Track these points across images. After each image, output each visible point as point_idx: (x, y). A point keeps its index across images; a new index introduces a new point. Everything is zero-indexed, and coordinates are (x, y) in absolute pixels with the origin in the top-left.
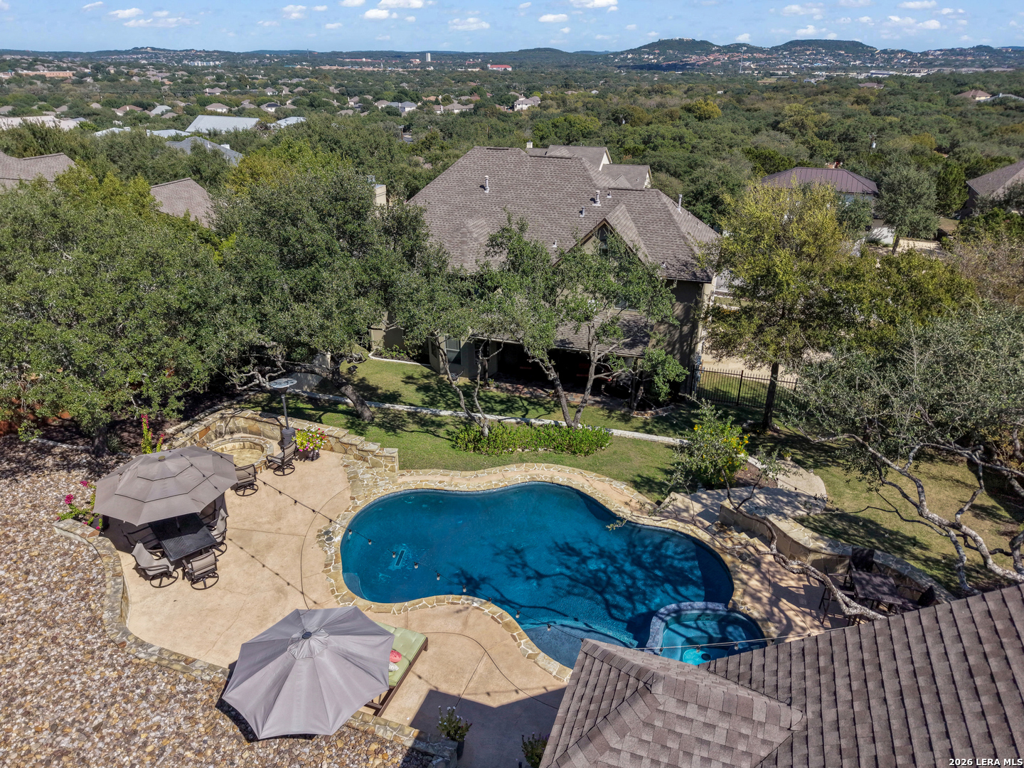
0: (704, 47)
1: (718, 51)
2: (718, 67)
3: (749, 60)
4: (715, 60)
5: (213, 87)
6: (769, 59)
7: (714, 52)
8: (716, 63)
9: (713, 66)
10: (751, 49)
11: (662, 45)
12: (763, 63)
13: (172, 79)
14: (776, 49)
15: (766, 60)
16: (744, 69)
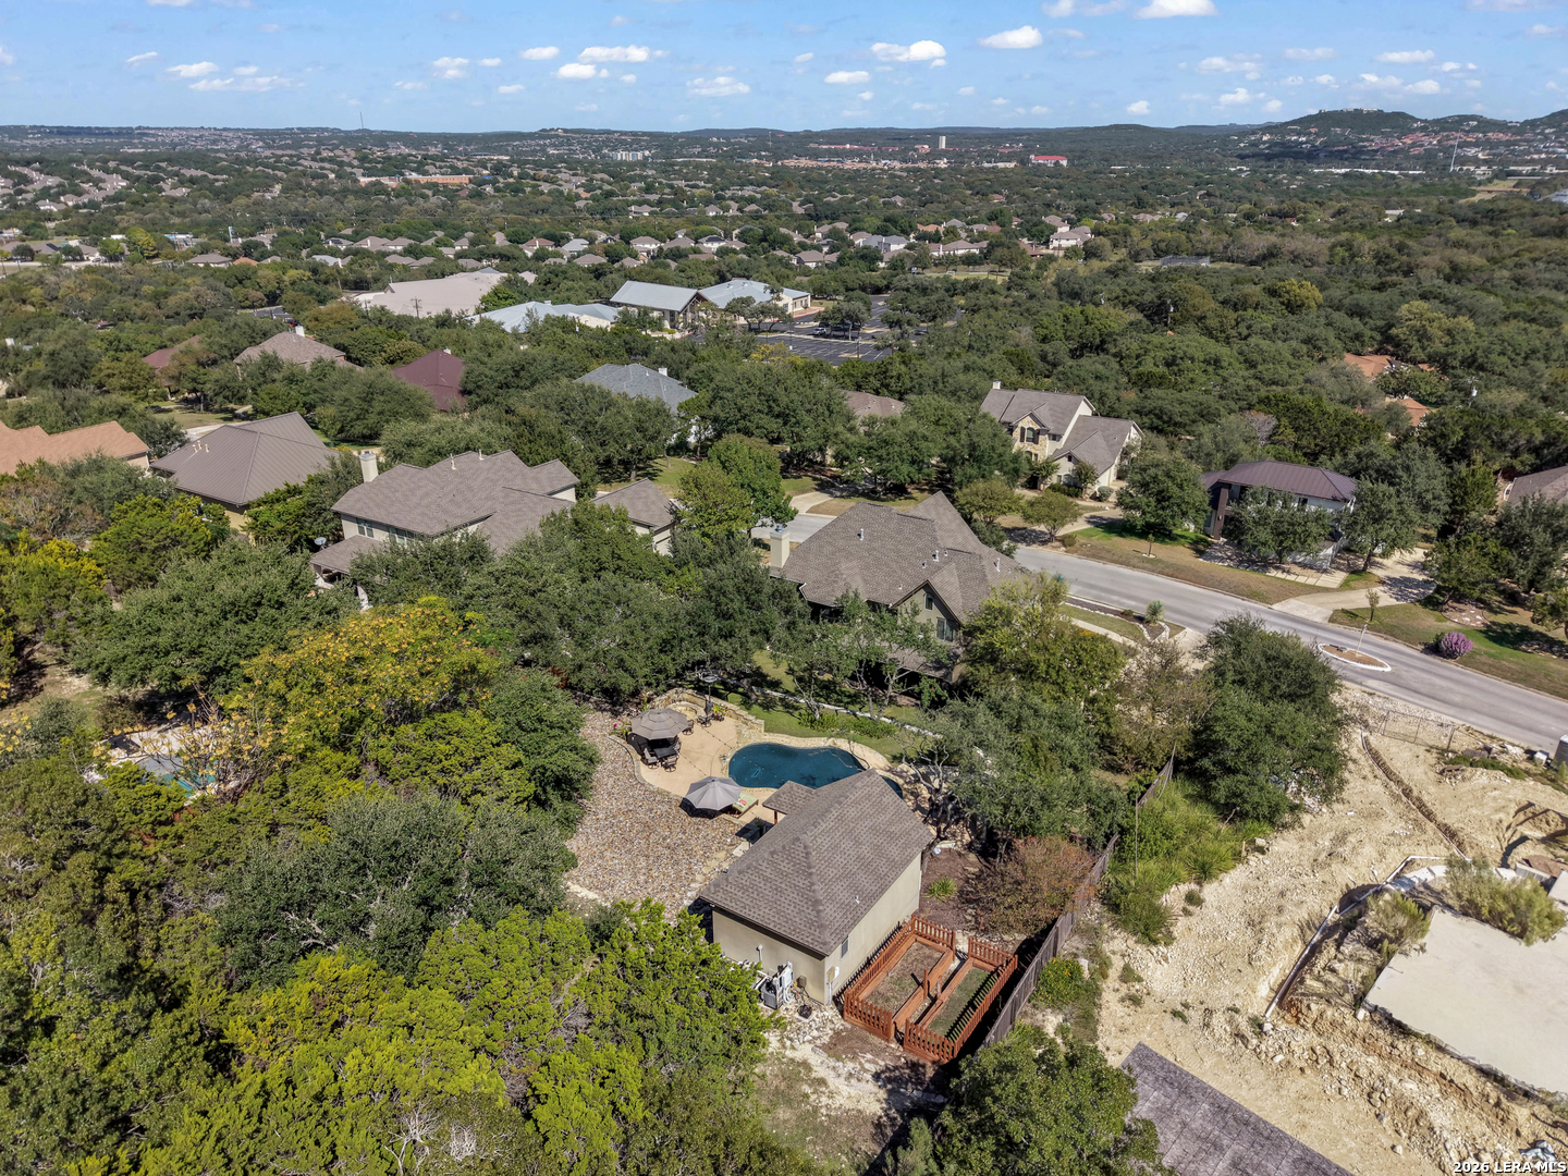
0: (1398, 122)
1: (1423, 129)
2: (1417, 157)
3: (1476, 144)
4: (1413, 145)
5: (640, 204)
6: (1515, 143)
7: (1415, 130)
8: (1415, 151)
9: (1407, 157)
10: (1485, 125)
11: (1325, 119)
12: (1502, 150)
13: (588, 188)
14: (1532, 124)
15: (1508, 144)
16: (1462, 161)
